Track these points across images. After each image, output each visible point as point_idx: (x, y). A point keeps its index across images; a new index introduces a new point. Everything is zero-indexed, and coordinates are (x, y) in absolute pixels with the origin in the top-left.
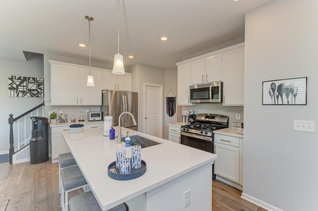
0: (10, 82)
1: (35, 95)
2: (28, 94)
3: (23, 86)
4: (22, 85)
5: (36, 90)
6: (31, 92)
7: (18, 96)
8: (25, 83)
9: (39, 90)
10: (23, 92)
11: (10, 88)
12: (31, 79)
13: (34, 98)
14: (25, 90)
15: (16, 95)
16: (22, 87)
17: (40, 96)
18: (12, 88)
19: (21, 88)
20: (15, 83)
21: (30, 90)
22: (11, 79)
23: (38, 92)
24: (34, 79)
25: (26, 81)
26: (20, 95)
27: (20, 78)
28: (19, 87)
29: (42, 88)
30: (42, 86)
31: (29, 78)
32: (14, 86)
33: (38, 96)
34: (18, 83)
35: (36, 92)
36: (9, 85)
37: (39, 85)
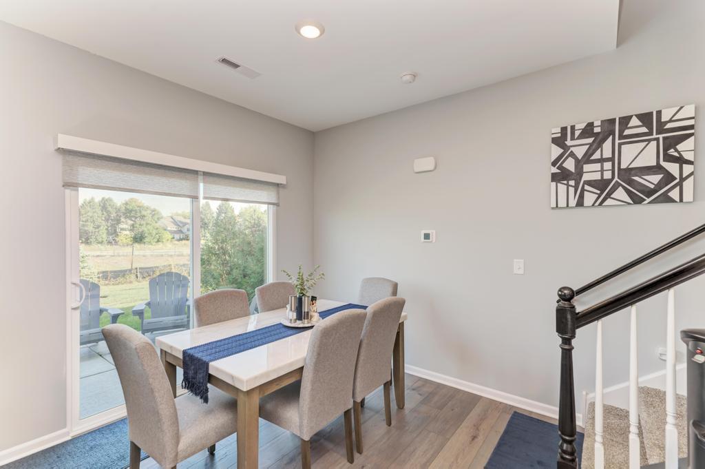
0: (557, 151)
1: (649, 193)
2: (620, 194)
3: (602, 161)
4: (597, 156)
5: (657, 169)
6: (631, 182)
7: (580, 203)
8: (607, 145)
9: (673, 168)
10: (601, 185)
11: (555, 178)
12: (635, 121)
13: (648, 210)
14: (608, 175)
15: (573, 202)
16: (597, 166)
17: (674, 194)
18: (561, 176)
19: (591, 172)
20: (572, 155)
21: (627, 175)
22: (559, 141)
23: (669, 178)
24: (645, 118)
25: (611, 137)
26: (589, 198)
27: (588, 131)
28: (587, 167)
29: (688, 156)
30: (686, 148)
31: (625, 121)
32: (570, 165)
33: (666, 199)
34: (580, 152)
35: (656, 179)
36: (554, 164)
37: (672, 143)
